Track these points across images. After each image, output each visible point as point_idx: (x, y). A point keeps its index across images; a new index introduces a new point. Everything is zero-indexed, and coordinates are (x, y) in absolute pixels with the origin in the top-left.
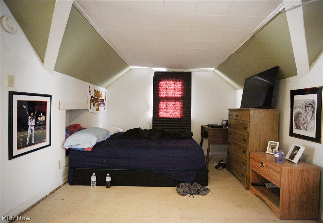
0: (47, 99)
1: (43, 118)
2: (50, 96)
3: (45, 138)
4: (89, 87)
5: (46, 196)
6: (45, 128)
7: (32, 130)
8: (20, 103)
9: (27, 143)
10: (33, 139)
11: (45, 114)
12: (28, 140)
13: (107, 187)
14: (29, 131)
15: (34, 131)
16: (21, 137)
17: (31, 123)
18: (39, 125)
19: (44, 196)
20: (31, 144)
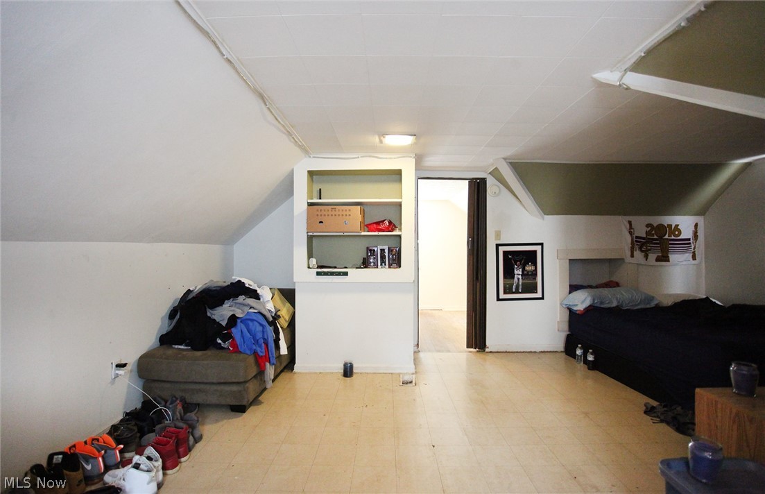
0: (538, 248)
1: (533, 268)
2: (542, 244)
3: (536, 290)
4: (630, 223)
5: (535, 352)
6: (535, 279)
7: (518, 279)
8: (505, 253)
9: (514, 290)
10: (521, 287)
11: (535, 264)
12: (514, 287)
13: (589, 369)
14: (516, 279)
15: (521, 280)
16: (508, 284)
17: (518, 272)
18: (527, 275)
19: (533, 350)
20: (517, 292)
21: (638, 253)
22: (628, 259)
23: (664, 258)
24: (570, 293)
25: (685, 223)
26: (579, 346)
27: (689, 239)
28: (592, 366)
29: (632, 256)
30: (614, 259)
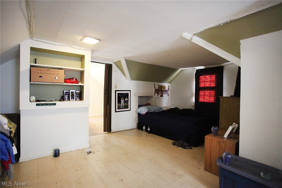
0: (129, 92)
1: (127, 99)
2: (130, 91)
3: (128, 107)
4: (154, 84)
5: (128, 130)
6: (128, 103)
7: (123, 103)
8: (118, 94)
9: (121, 108)
10: (123, 106)
11: (128, 98)
12: (121, 107)
13: (148, 133)
14: (122, 104)
15: (123, 104)
16: (119, 106)
17: (122, 101)
18: (126, 102)
20: (122, 108)
21: (156, 94)
22: (154, 96)
23: (162, 96)
24: (138, 108)
25: (166, 85)
26: (144, 126)
27: (167, 90)
28: (149, 132)
29: (155, 95)
30: (150, 96)
